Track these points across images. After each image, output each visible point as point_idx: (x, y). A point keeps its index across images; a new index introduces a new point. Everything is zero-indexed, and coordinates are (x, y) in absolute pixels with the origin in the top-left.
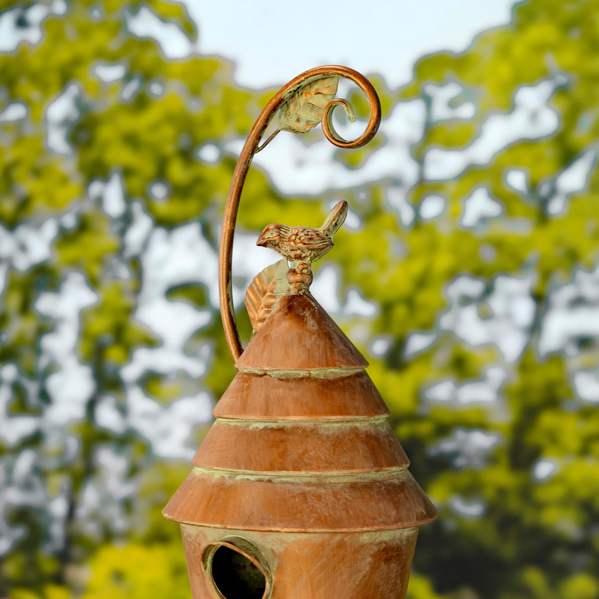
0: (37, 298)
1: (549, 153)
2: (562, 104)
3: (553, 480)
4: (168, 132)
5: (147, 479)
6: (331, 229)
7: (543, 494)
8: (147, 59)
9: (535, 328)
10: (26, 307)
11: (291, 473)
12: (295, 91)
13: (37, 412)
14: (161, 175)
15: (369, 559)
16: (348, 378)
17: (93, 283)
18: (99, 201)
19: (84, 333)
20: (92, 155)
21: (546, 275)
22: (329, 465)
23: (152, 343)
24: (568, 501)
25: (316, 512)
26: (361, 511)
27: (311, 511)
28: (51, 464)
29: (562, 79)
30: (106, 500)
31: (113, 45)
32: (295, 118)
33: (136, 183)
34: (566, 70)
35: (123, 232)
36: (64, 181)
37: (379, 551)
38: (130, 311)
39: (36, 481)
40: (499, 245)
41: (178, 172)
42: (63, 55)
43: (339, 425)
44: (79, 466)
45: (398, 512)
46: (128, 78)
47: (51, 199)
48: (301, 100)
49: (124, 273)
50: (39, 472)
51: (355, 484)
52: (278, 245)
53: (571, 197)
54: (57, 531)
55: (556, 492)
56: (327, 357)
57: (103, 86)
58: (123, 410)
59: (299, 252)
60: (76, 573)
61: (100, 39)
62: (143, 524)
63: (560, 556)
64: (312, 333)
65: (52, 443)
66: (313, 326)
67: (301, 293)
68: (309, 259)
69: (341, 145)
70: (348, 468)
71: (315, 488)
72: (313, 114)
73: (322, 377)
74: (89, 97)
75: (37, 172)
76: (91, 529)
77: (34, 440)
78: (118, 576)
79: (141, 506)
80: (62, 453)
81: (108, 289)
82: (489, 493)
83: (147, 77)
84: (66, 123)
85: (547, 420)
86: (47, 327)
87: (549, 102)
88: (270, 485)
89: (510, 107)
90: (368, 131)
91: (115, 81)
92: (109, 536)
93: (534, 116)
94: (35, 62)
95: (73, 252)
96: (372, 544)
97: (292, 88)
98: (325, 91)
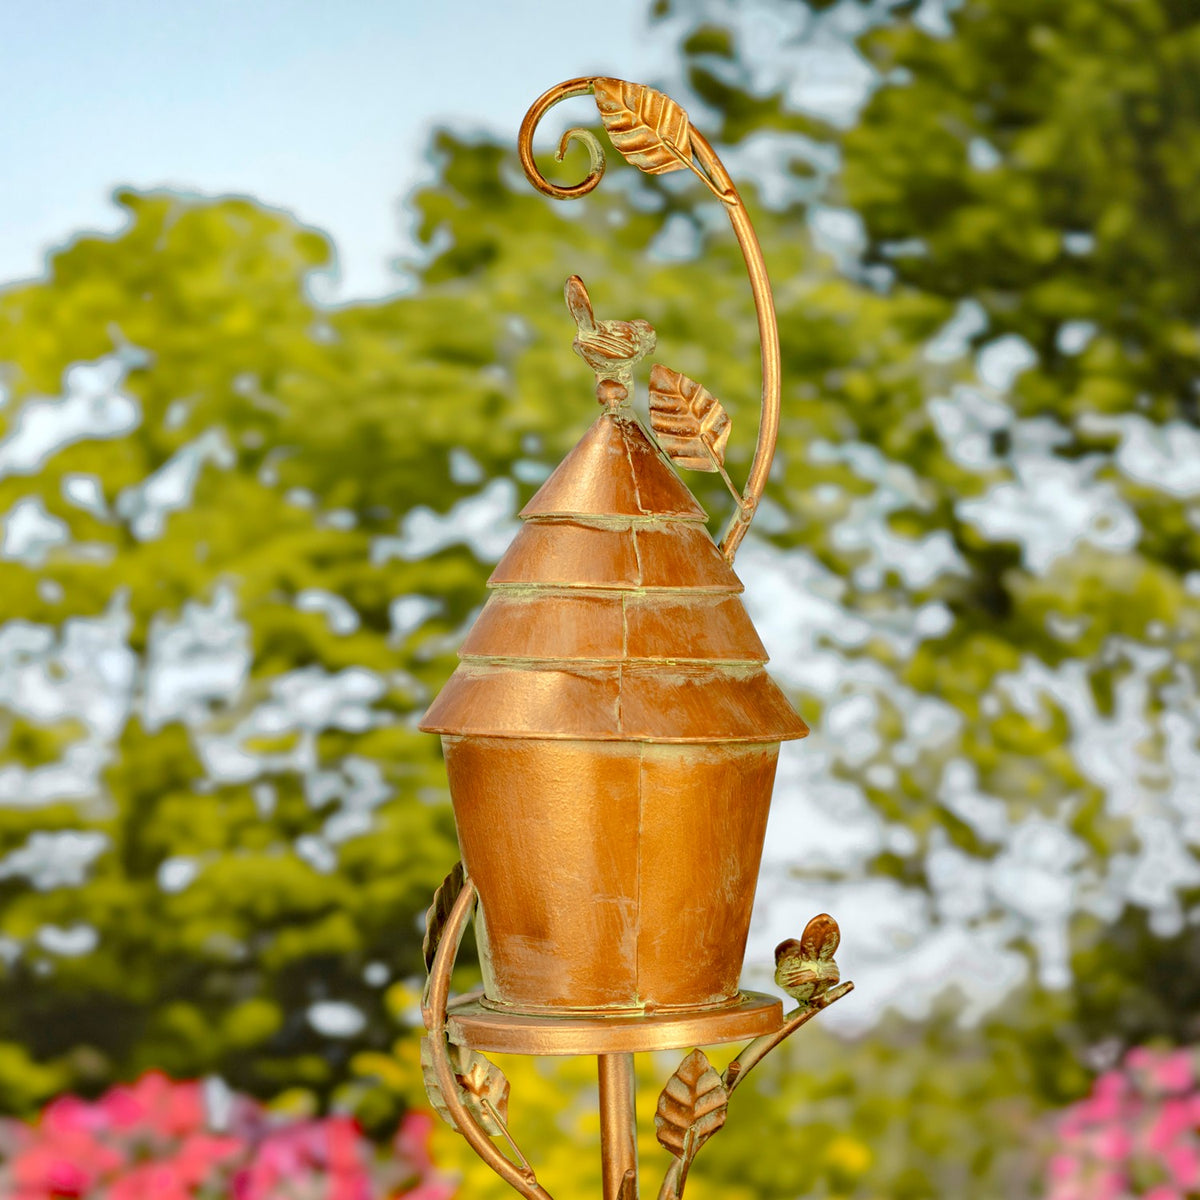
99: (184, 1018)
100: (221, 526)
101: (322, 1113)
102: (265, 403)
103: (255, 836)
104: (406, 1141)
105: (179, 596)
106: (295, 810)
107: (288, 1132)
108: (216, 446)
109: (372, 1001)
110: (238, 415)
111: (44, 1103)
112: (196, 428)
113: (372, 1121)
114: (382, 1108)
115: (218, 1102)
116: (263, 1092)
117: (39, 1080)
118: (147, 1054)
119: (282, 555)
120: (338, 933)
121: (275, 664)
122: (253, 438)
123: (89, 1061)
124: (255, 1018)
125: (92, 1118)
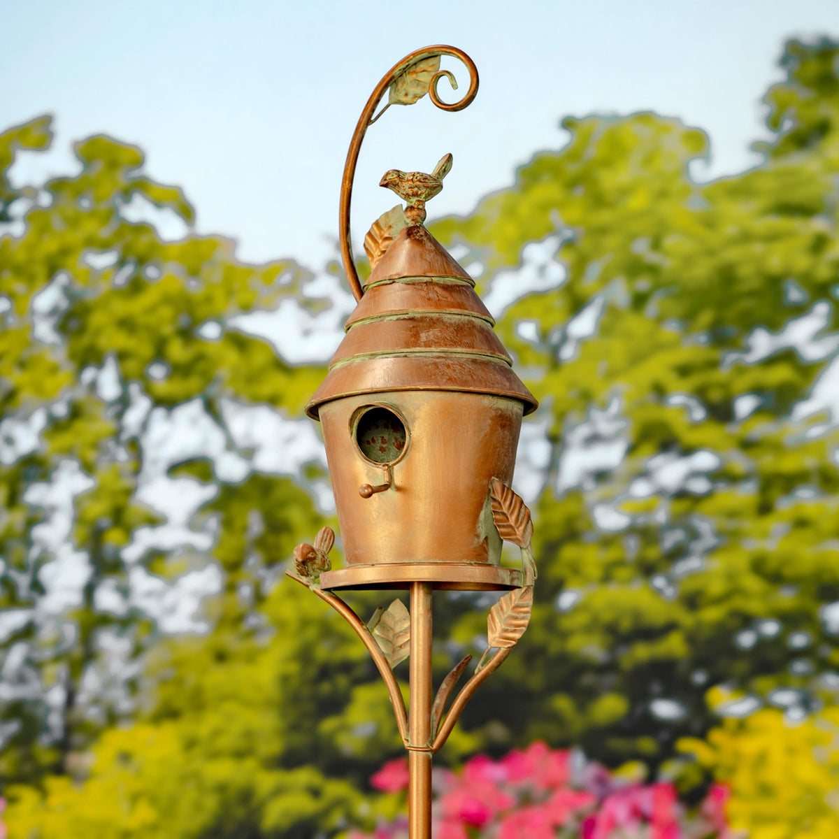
0: (25, 490)
1: (559, 303)
2: (569, 257)
3: (576, 609)
4: (166, 312)
5: (153, 657)
6: (441, 174)
7: (566, 624)
8: (142, 242)
9: (552, 467)
10: (13, 500)
11: (423, 349)
12: (404, 69)
13: (30, 604)
14: (159, 355)
15: (489, 421)
16: (462, 286)
17: (88, 469)
18: (93, 386)
19: (78, 520)
20: (84, 341)
21: (561, 417)
22: (454, 343)
23: (155, 521)
24: (592, 627)
25: (447, 375)
26: (482, 377)
27: (443, 375)
28: (48, 654)
29: (568, 234)
30: (109, 683)
31: (104, 233)
32: (403, 93)
33: (132, 366)
34: (571, 225)
35: (120, 416)
36: (54, 370)
37: (496, 416)
38: (130, 492)
39: (30, 673)
41: (177, 351)
42: (50, 245)
43: (459, 317)
44: (78, 652)
45: (511, 384)
46: (121, 263)
47: (39, 389)
48: (409, 78)
49: (122, 455)
50: (32, 663)
51: (476, 360)
52: (398, 184)
53: (582, 341)
54: (55, 720)
55: (581, 619)
56: (444, 268)
57: (93, 272)
58: (125, 592)
59: (416, 189)
60: (75, 761)
61: (90, 227)
62: (150, 701)
63: (588, 680)
64: (430, 251)
65: (47, 633)
66: (430, 248)
67: (418, 225)
69: (446, 107)
70: (469, 347)
71: (444, 360)
72: (419, 88)
73: (442, 282)
74: (79, 286)
75: (22, 365)
76: (93, 714)
77: (27, 632)
78: (125, 757)
79: (147, 684)
80: (58, 642)
81: (104, 472)
83: (141, 262)
84: (54, 312)
85: (569, 553)
86: (38, 517)
87: (556, 257)
88: (406, 358)
89: (518, 264)
91: (105, 268)
92: (113, 718)
93: (542, 270)
94: (20, 256)
95: (65, 440)
96: (491, 408)
98: (430, 69)
99: (563, 704)
100: (618, 349)
101: (650, 780)
102: (652, 258)
103: (623, 573)
104: (709, 805)
105: (586, 399)
106: (653, 553)
107: (626, 792)
108: (620, 292)
109: (694, 698)
110: (634, 268)
111: (466, 759)
112: (605, 279)
113: (685, 788)
114: (695, 778)
115: (579, 767)
116: (613, 762)
117: (463, 742)
118: (535, 728)
119: (658, 368)
120: (674, 645)
121: (647, 449)
122: (643, 284)
123: (497, 731)
124: (610, 706)
125: (496, 772)
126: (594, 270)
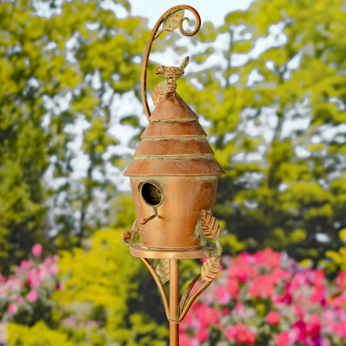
0: (64, 127)
1: (284, 53)
2: (289, 31)
3: (287, 191)
4: (119, 51)
5: (115, 201)
6: (183, 67)
7: (282, 198)
8: (109, 19)
9: (279, 128)
10: (60, 130)
11: (170, 155)
12: (168, 15)
13: (66, 175)
14: (116, 70)
15: (200, 187)
16: (191, 122)
17: (89, 119)
18: (90, 83)
19: (85, 140)
20: (86, 63)
21: (283, 105)
22: (184, 152)
23: (115, 143)
24: (293, 200)
25: (180, 169)
26: (196, 168)
27: (178, 168)
28: (74, 197)
29: (289, 21)
30: (98, 211)
31: (93, 14)
32: (168, 26)
33: (105, 74)
34: (290, 17)
35: (101, 96)
36: (74, 75)
37: (203, 184)
38: (105, 130)
39: (67, 204)
40: (263, 93)
41: (124, 69)
42: (72, 19)
43: (188, 138)
44: (85, 197)
45: (210, 169)
46: (101, 28)
47: (69, 83)
48: (171, 19)
49: (102, 113)
50: (68, 200)
51: (194, 159)
52: (163, 73)
53: (293, 71)
54: (77, 225)
55: (288, 196)
56: (182, 114)
57: (89, 32)
58: (104, 172)
59: (171, 76)
60: (86, 242)
61: (88, 11)
62: (114, 219)
63: (290, 223)
64: (177, 106)
65: (73, 188)
66: (177, 103)
67: (172, 91)
68: (175, 78)
69: (186, 35)
70: (191, 153)
71: (179, 160)
72: (175, 24)
73: (181, 121)
74: (84, 38)
75: (62, 72)
76: (92, 223)
77: (66, 187)
78: (104, 242)
79: (113, 212)
80: (78, 192)
81: (95, 120)
82: (260, 198)
83: (109, 28)
84: (74, 49)
85: (284, 166)
86: (69, 138)
87: (283, 31)
88: (162, 160)
89: (266, 34)
90: (196, 29)
91: (94, 30)
92: (99, 225)
93: (277, 37)
94: (60, 23)
95: (79, 106)
96: (200, 181)
97: (167, 14)
98: (180, 15)
99: (279, 232)
100: (308, 75)
101: (314, 268)
102: (325, 33)
103: (306, 177)
104: (338, 280)
105: (294, 98)
106: (320, 169)
107: (304, 272)
108: (310, 49)
109: (334, 234)
110: (317, 38)
111: (239, 253)
112: (304, 43)
113: (329, 272)
114: (333, 269)
115: (285, 260)
116: (299, 259)
117: (238, 246)
118: (267, 242)
119: (325, 85)
120: (327, 210)
121: (319, 122)
122: (321, 45)
123: (252, 242)
124: (299, 235)
125: (251, 259)
126: (299, 38)
